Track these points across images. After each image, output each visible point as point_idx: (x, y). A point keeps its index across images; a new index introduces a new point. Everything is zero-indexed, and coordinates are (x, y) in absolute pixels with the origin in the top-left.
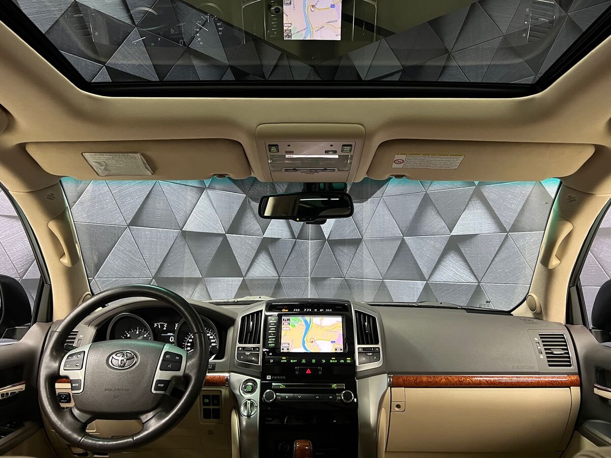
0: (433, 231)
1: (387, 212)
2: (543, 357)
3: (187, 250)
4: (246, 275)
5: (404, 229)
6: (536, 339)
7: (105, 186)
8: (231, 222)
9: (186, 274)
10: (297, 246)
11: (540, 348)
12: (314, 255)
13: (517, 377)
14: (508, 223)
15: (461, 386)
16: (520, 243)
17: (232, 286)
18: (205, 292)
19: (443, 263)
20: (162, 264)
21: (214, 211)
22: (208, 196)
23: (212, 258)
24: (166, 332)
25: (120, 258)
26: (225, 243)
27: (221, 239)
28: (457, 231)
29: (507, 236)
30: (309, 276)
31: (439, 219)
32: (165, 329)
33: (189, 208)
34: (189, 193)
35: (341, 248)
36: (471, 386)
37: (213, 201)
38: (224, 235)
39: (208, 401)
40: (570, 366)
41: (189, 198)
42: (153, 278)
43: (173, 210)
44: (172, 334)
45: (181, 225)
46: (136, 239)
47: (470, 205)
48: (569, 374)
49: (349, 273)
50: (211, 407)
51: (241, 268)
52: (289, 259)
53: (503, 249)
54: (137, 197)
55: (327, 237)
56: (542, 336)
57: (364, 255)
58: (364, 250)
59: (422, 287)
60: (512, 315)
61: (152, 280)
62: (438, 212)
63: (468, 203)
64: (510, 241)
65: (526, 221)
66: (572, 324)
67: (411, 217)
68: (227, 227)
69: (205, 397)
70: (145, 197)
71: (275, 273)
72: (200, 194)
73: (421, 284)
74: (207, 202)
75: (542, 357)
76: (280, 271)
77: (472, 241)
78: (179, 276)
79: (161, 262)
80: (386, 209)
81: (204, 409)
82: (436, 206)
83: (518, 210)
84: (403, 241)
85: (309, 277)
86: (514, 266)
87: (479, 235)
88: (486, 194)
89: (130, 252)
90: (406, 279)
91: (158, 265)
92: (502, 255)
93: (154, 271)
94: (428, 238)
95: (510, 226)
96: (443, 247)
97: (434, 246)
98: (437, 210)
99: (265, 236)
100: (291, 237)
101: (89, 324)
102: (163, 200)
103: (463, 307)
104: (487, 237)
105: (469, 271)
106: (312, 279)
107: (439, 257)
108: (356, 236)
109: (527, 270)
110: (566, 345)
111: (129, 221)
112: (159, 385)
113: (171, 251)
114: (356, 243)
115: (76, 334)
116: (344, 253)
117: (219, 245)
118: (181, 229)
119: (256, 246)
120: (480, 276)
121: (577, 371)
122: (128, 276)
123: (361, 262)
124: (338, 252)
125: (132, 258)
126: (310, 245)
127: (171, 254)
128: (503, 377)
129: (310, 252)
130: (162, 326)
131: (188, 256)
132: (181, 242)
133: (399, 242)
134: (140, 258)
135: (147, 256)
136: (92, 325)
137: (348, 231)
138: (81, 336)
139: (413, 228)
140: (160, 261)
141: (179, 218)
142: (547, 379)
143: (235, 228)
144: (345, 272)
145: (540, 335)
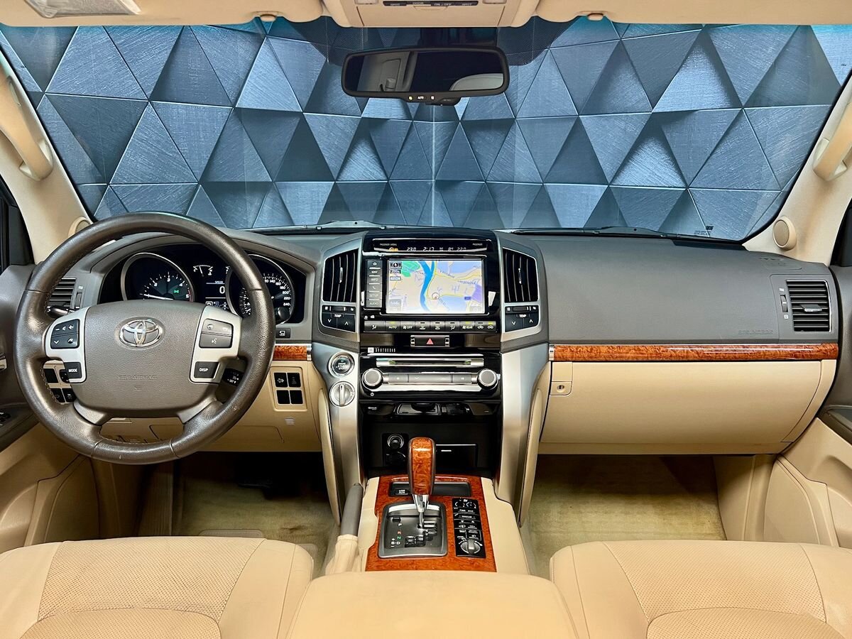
0: (626, 106)
1: (556, 74)
2: (788, 316)
3: (246, 139)
4: (338, 177)
5: (580, 103)
6: (781, 290)
7: (103, 32)
8: (310, 93)
9: (248, 177)
10: (414, 131)
11: (785, 303)
12: (441, 144)
13: (744, 347)
14: (745, 89)
15: (657, 359)
16: (761, 125)
17: (318, 193)
18: (278, 204)
19: (636, 157)
20: (209, 160)
21: (282, 74)
22: (271, 49)
23: (284, 151)
24: (213, 279)
25: (145, 152)
26: (304, 127)
27: (296, 121)
28: (663, 106)
29: (741, 113)
30: (433, 177)
31: (637, 86)
32: (210, 274)
33: (242, 70)
34: (240, 44)
35: (482, 133)
36: (673, 359)
37: (279, 57)
38: (300, 115)
39: (283, 381)
40: (827, 330)
41: (241, 51)
42: (199, 183)
43: (218, 73)
44: (221, 283)
45: (232, 98)
46: (165, 122)
47: (689, 61)
48: (823, 342)
49: (493, 174)
50: (289, 389)
51: (330, 166)
52: (403, 151)
53: (732, 134)
54: (157, 51)
55: (460, 115)
56: (791, 285)
57: (516, 145)
58: (518, 139)
59: (600, 194)
60: (744, 248)
61: (197, 186)
62: (637, 74)
63: (686, 58)
64: (745, 122)
65: (775, 90)
66: (841, 265)
67: (593, 82)
68: (305, 100)
69: (277, 376)
70: (169, 51)
71: (382, 173)
72: (258, 45)
73: (599, 190)
74: (270, 57)
75: (786, 317)
76: (389, 170)
77: (685, 121)
78: (238, 180)
79: (208, 158)
80: (554, 68)
81: (278, 392)
82: (634, 63)
83: (766, 70)
84: (578, 122)
85: (433, 180)
86: (744, 162)
87: (696, 112)
88: (716, 43)
89: (158, 142)
90: (578, 182)
91: (204, 163)
92: (729, 144)
93: (199, 173)
94: (616, 118)
95: (748, 97)
96: (639, 132)
97: (625, 130)
98: (635, 70)
99: (365, 115)
100: (404, 117)
101: (91, 268)
102: (200, 56)
103: (669, 235)
104: (709, 115)
105: (674, 169)
106: (437, 182)
107: (629, 147)
108: (506, 114)
109: (763, 168)
110: (827, 299)
111: (151, 92)
112: (201, 370)
113: (221, 140)
114: (505, 126)
115: (73, 285)
116: (486, 143)
117: (294, 130)
118: (234, 106)
119: (351, 132)
120: (689, 176)
121: (837, 338)
122: (160, 181)
123: (512, 156)
124: (477, 141)
125: (163, 153)
126: (435, 130)
127: (222, 145)
128: (722, 347)
129: (434, 141)
130: (206, 271)
131: (249, 150)
132: (235, 126)
133: (572, 124)
134: (175, 152)
135: (185, 149)
136: (96, 271)
137: (494, 106)
138: (81, 288)
139: (595, 102)
140: (207, 156)
141: (229, 85)
142: (789, 349)
143: (317, 102)
144: (486, 171)
145: (788, 283)
